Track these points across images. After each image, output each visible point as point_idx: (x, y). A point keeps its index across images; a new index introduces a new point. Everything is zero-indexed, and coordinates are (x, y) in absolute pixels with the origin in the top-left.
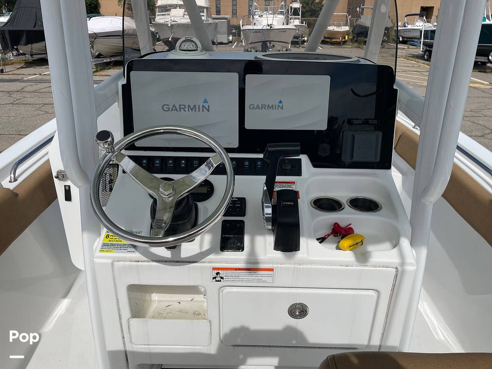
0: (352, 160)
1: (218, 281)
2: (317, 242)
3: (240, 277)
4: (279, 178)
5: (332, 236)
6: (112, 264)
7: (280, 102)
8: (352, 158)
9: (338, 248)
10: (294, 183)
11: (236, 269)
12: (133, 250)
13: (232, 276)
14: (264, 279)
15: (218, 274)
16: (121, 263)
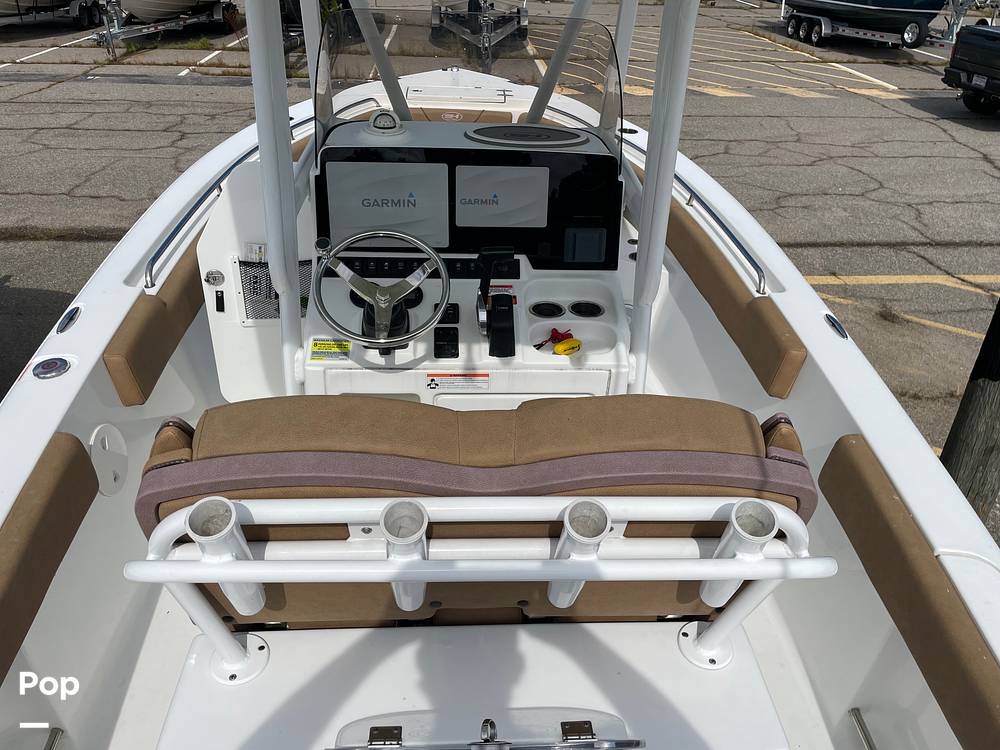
0: (574, 261)
1: (433, 388)
2: (534, 349)
3: (456, 384)
4: (493, 282)
5: (550, 343)
6: (324, 372)
7: (495, 196)
8: (574, 257)
9: (554, 353)
10: (511, 287)
11: (451, 375)
12: (345, 357)
13: (447, 383)
14: (479, 385)
15: (432, 380)
16: (332, 371)
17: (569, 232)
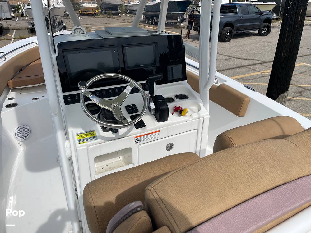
0: (173, 79)
1: (137, 143)
3: (147, 138)
6: (87, 148)
8: (173, 78)
11: (145, 135)
12: (95, 139)
13: (143, 139)
14: (156, 136)
15: (137, 139)
16: (91, 147)
17: (169, 67)
